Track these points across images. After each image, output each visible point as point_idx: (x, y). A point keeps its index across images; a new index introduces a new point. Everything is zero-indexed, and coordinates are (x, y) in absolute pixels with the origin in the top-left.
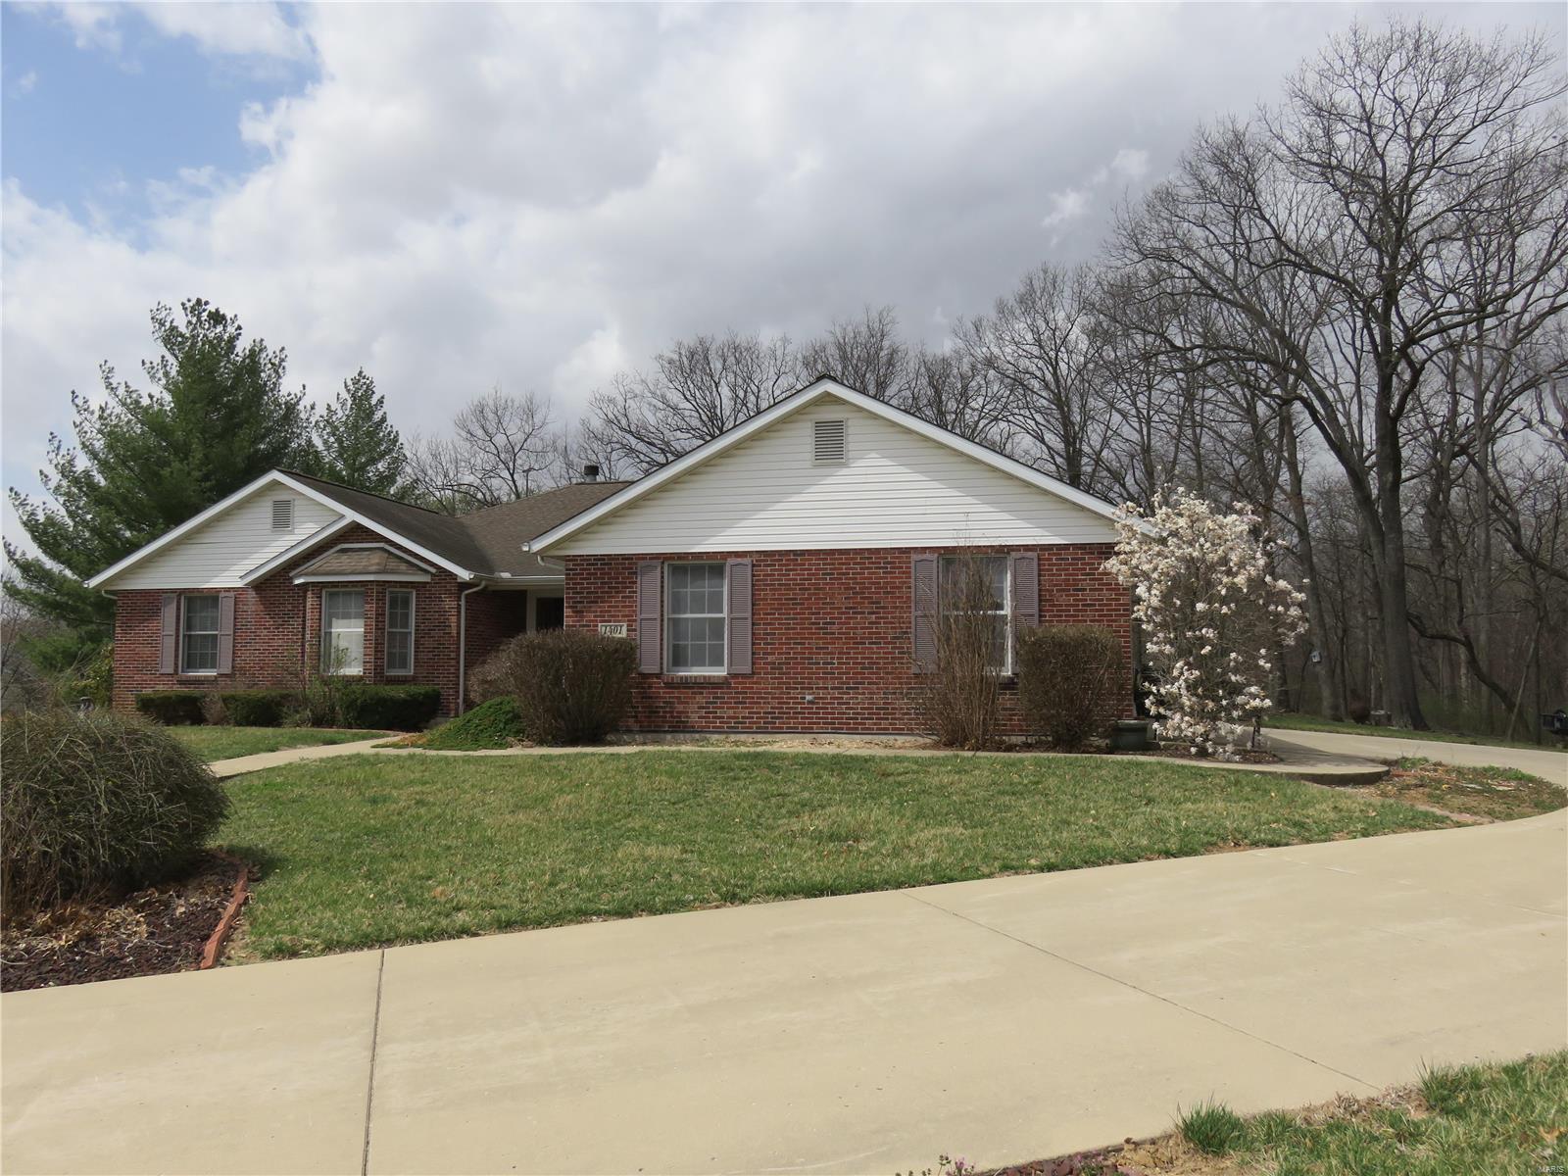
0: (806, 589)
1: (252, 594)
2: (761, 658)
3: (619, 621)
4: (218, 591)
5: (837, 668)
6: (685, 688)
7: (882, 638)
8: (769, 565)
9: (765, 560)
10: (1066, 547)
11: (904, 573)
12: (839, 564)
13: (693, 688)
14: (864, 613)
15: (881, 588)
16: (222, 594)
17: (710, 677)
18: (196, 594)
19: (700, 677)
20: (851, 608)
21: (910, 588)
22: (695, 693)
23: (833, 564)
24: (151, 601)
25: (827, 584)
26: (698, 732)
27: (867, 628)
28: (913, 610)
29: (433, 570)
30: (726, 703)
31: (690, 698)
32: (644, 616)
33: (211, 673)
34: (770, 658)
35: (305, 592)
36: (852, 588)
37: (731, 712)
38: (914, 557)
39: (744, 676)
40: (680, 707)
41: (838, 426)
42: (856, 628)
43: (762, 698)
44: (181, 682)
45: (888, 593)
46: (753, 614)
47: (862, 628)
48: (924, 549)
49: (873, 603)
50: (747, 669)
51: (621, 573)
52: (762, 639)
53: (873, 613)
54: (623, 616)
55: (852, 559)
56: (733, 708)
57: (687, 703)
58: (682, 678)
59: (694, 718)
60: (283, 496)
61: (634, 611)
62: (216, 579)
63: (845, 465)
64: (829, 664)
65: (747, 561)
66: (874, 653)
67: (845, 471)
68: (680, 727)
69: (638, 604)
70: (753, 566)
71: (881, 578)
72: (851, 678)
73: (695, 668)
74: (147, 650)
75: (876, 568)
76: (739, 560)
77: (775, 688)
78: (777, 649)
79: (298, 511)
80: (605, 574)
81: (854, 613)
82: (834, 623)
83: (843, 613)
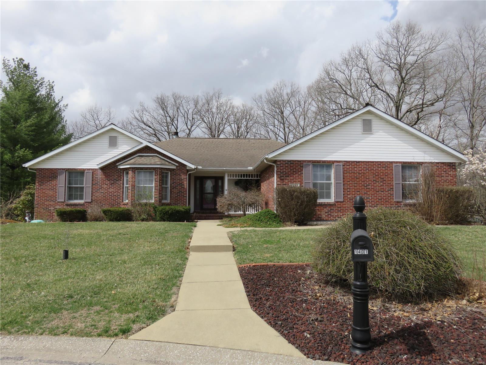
0: (360, 174)
1: (100, 171)
2: (346, 196)
3: (297, 183)
4: (84, 170)
5: (370, 200)
6: (320, 206)
7: (385, 190)
8: (348, 166)
9: (347, 163)
10: (438, 163)
11: (391, 169)
12: (371, 166)
13: (323, 206)
14: (379, 182)
15: (384, 174)
16: (86, 171)
17: (329, 202)
18: (74, 171)
19: (326, 202)
20: (375, 180)
21: (393, 174)
22: (324, 208)
23: (369, 166)
24: (53, 174)
25: (367, 172)
26: (325, 221)
27: (380, 187)
28: (394, 181)
29: (177, 165)
30: (334, 211)
31: (322, 209)
32: (306, 181)
33: (82, 202)
34: (349, 196)
35: (123, 171)
36: (375, 174)
37: (336, 214)
38: (394, 165)
39: (340, 202)
40: (319, 213)
41: (370, 121)
42: (376, 187)
43: (347, 209)
44: (67, 205)
45: (386, 176)
46: (343, 182)
47: (378, 187)
48: (397, 162)
49: (382, 179)
50: (342, 200)
51: (297, 167)
52: (346, 190)
53: (382, 182)
54: (298, 181)
55: (375, 164)
56: (337, 213)
57: (321, 211)
58: (320, 203)
59: (324, 216)
60: (113, 134)
61: (302, 180)
62: (84, 165)
63: (372, 134)
64: (368, 198)
65: (341, 164)
66: (382, 195)
67: (372, 136)
68: (319, 219)
69: (304, 177)
70: (343, 166)
71: (384, 171)
72: (375, 203)
73: (321, 199)
74: (51, 193)
75: (382, 168)
76: (338, 164)
77: (351, 206)
78: (351, 193)
79: (120, 140)
80: (291, 167)
81: (376, 182)
82: (369, 185)
83: (372, 182)
